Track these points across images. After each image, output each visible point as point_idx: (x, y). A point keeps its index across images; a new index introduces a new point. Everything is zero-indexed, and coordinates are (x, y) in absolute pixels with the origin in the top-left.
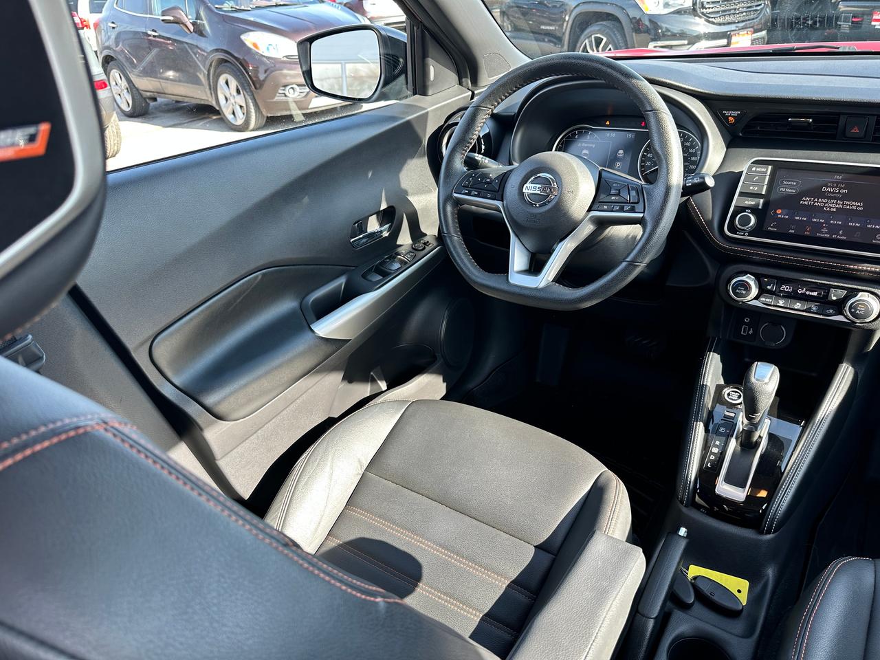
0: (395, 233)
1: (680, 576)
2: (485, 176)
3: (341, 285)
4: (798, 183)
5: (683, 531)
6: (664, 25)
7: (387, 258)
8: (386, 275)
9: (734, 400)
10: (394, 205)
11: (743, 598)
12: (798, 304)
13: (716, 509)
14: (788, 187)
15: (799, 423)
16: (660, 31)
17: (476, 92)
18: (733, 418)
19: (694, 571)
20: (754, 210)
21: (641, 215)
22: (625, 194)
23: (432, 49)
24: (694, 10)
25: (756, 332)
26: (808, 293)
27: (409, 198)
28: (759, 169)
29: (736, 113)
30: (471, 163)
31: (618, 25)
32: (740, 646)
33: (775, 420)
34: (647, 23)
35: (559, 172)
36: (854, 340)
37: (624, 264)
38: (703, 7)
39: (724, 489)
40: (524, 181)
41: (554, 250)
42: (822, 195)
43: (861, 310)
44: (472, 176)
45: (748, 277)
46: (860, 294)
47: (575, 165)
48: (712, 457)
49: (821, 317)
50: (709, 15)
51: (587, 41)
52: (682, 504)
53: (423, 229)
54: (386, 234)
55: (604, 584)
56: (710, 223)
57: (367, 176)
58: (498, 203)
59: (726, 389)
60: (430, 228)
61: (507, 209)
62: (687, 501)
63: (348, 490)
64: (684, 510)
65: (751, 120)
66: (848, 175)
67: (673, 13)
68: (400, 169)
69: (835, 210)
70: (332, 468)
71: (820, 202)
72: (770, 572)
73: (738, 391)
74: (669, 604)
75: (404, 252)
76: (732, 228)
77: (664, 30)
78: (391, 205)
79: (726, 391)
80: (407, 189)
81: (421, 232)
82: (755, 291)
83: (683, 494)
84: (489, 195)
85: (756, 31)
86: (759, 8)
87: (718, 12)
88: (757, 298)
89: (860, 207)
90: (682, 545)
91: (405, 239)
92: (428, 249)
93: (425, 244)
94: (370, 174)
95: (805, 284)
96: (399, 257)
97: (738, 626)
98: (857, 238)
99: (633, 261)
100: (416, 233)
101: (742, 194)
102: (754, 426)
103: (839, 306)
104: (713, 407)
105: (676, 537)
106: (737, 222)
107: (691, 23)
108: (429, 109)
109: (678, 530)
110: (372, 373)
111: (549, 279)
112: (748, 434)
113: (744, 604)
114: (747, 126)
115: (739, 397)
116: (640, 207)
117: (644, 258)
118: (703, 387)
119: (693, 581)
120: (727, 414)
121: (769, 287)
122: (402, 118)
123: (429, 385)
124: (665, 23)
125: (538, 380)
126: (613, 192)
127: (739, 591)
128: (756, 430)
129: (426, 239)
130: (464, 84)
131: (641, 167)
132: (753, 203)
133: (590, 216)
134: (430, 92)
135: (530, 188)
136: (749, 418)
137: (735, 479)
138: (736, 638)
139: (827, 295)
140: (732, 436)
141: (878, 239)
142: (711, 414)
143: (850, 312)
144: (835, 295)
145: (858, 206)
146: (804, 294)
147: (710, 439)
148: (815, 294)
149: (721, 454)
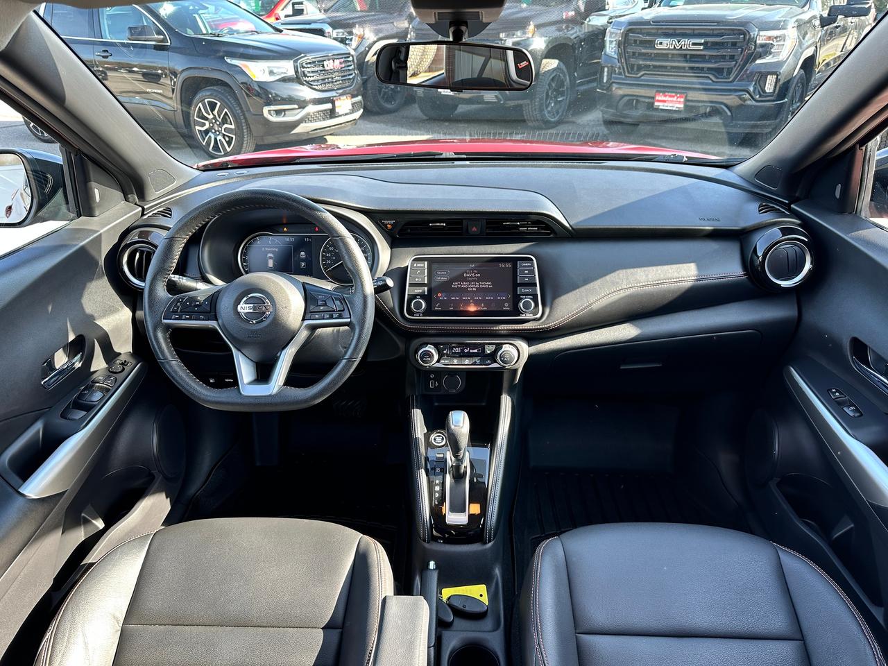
0: (88, 361)
1: (439, 601)
2: (193, 300)
3: (38, 432)
4: (447, 272)
5: (432, 565)
6: (273, 92)
7: (84, 390)
8: (89, 408)
9: (440, 443)
10: (82, 333)
11: (485, 600)
12: (466, 360)
13: (447, 536)
14: (442, 276)
15: (486, 447)
16: (270, 96)
17: (145, 207)
18: (443, 458)
19: (447, 593)
20: (422, 296)
21: (349, 320)
22: (330, 303)
23: (92, 171)
24: (297, 77)
25: (440, 383)
26: (471, 351)
27: (97, 322)
28: (419, 265)
29: (392, 222)
30: (172, 288)
31: (228, 89)
32: (495, 641)
33: (471, 449)
34: (257, 88)
35: (269, 291)
36: (506, 377)
37: (344, 361)
38: (305, 76)
39: (452, 518)
40: (238, 302)
41: (279, 358)
42: (465, 280)
43: (507, 358)
44: (179, 302)
45: (429, 347)
46: (504, 346)
47: (281, 284)
48: (437, 495)
49: (483, 367)
50: (312, 83)
51: (200, 105)
52: (424, 541)
53: (116, 349)
54: (78, 365)
55: (409, 637)
56: (392, 310)
57: (48, 310)
58: (212, 324)
60: (124, 346)
61: (223, 327)
62: (428, 538)
63: (110, 652)
64: (426, 545)
65: (403, 226)
66: (478, 264)
67: (279, 80)
68: (81, 295)
69: (475, 289)
70: (84, 635)
71: (465, 285)
72: (497, 572)
73: (439, 434)
74: (439, 629)
75: (101, 378)
76: (410, 312)
77: (274, 95)
78: (78, 334)
79: (433, 437)
80: (93, 314)
81: (115, 352)
82: (436, 357)
83: (423, 532)
84: (202, 317)
85: (353, 96)
86: (351, 77)
87: (318, 80)
88: (438, 361)
90: (434, 577)
91: (99, 364)
92: (127, 369)
93: (122, 364)
94: (50, 308)
95: (468, 345)
96: (97, 384)
97: (488, 623)
98: (493, 308)
99: (351, 358)
100: (110, 355)
101: (411, 285)
102: (459, 461)
103: (493, 356)
104: (426, 453)
105: (429, 572)
106: (412, 307)
107: (298, 90)
108: (102, 231)
109: (428, 564)
110: (83, 515)
111: (280, 384)
112: (457, 468)
113: (487, 604)
114: (401, 230)
115: (443, 439)
116: (346, 314)
117: (358, 354)
118: (417, 439)
119: (448, 602)
120: (438, 456)
121: (445, 352)
122: (76, 245)
123: (154, 507)
124: (274, 90)
125: (258, 464)
126: (320, 303)
127: (481, 596)
128: (462, 463)
129: (122, 358)
130: (131, 200)
131: (323, 265)
132: (421, 291)
133: (304, 325)
134: (97, 213)
135: (244, 308)
136: (456, 457)
137: (458, 508)
138: (490, 633)
139: (483, 350)
140: (446, 473)
141: (507, 307)
142: (427, 459)
143: (501, 360)
144: (489, 350)
145: (489, 285)
146: (469, 352)
147: (431, 480)
148: (476, 351)
149: (442, 490)
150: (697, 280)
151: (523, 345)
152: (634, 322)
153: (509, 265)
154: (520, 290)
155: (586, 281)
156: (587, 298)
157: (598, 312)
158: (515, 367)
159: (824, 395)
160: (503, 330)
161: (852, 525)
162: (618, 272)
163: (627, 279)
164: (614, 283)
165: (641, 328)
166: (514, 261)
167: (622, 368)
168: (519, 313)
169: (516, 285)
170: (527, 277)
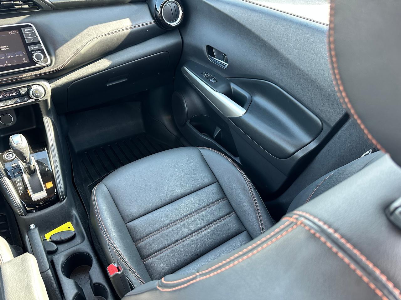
1: (44, 242)
5: (32, 226)
9: (11, 158)
11: (72, 229)
12: (10, 102)
13: (37, 207)
15: (44, 150)
18: (17, 166)
19: (48, 236)
26: (11, 95)
32: (85, 247)
33: (34, 154)
36: (42, 107)
39: (36, 197)
43: (37, 94)
46: (32, 87)
48: (21, 188)
49: (23, 103)
52: (23, 216)
59: (4, 156)
62: (24, 213)
64: (25, 217)
72: (74, 212)
74: (49, 257)
89: (7, 48)
90: (36, 232)
95: (7, 92)
97: (78, 240)
98: (15, 63)
102: (29, 164)
103: (27, 95)
104: (4, 167)
105: (32, 231)
109: (30, 227)
112: (29, 168)
113: (74, 230)
115: (12, 155)
119: (51, 240)
120: (13, 165)
127: (69, 228)
128: (31, 165)
136: (25, 162)
137: (37, 189)
138: (81, 244)
139: (19, 93)
140: (22, 174)
141: (25, 61)
142: (6, 170)
143: (34, 96)
144: (23, 91)
145: (6, 48)
146: (9, 96)
147: (14, 181)
148: (14, 94)
149: (24, 184)
150: (132, 28)
151: (45, 83)
152: (106, 57)
153: (16, 32)
154: (30, 48)
155: (72, 36)
156: (76, 47)
157: (84, 54)
158: (45, 98)
159: (200, 75)
160: (28, 76)
161: (220, 130)
162: (89, 28)
163: (96, 32)
164: (88, 35)
165: (111, 60)
166: (19, 28)
167: (107, 85)
168: (35, 63)
169: (26, 45)
170: (32, 38)
